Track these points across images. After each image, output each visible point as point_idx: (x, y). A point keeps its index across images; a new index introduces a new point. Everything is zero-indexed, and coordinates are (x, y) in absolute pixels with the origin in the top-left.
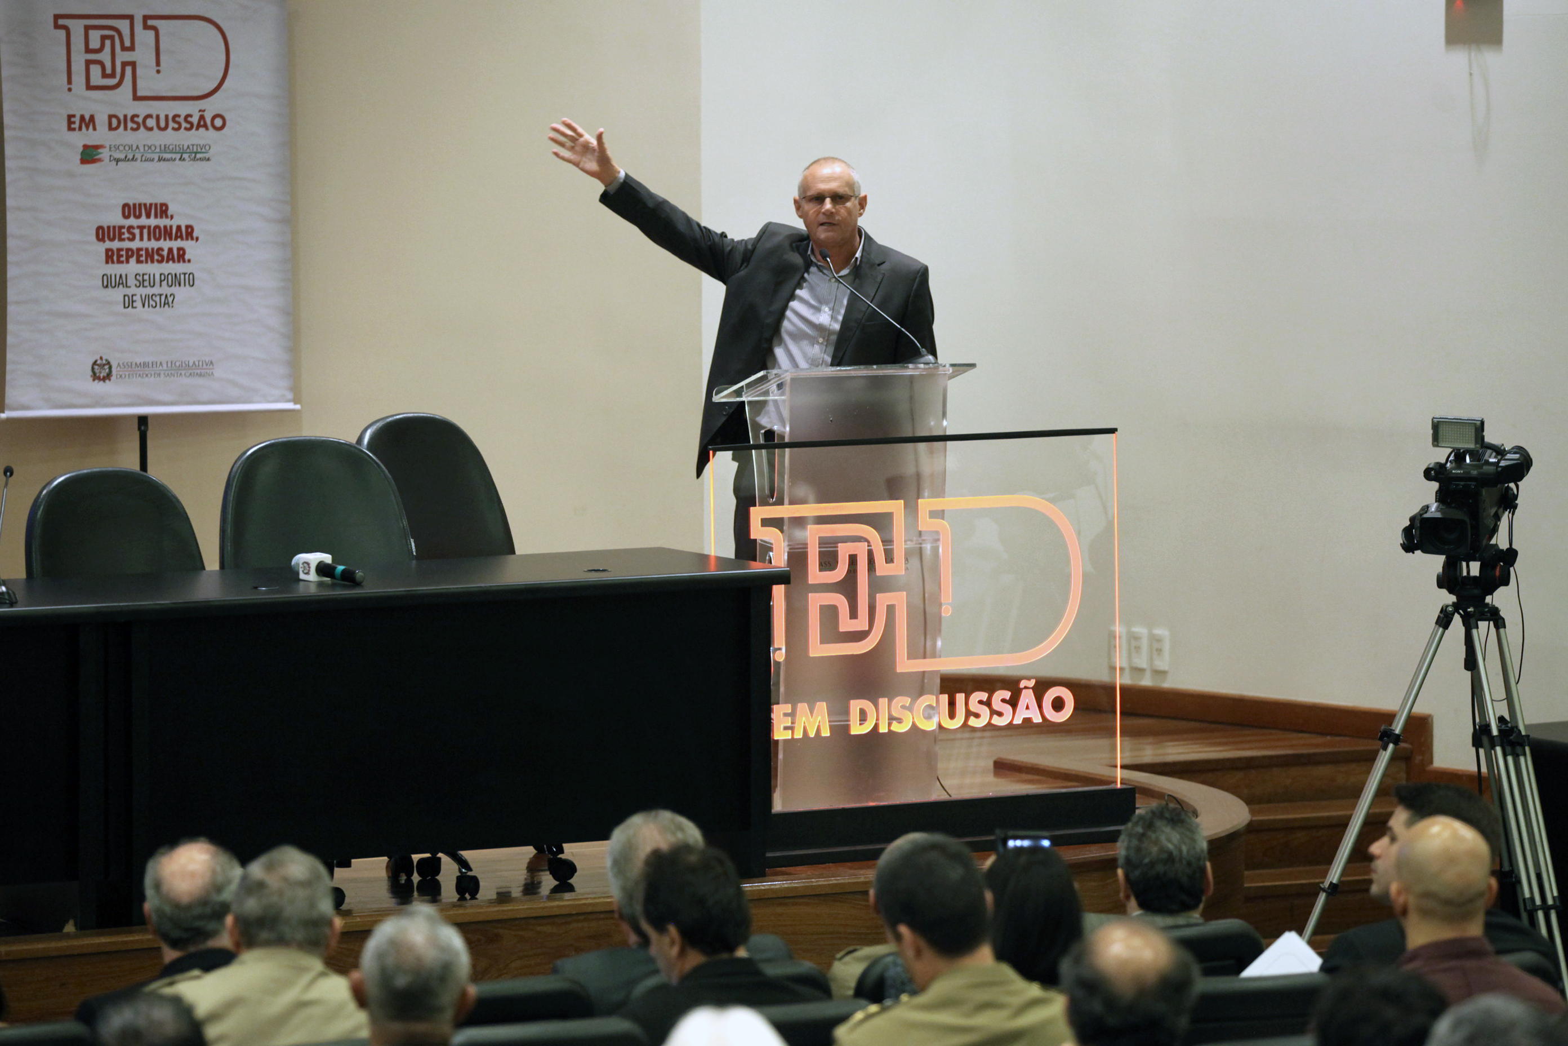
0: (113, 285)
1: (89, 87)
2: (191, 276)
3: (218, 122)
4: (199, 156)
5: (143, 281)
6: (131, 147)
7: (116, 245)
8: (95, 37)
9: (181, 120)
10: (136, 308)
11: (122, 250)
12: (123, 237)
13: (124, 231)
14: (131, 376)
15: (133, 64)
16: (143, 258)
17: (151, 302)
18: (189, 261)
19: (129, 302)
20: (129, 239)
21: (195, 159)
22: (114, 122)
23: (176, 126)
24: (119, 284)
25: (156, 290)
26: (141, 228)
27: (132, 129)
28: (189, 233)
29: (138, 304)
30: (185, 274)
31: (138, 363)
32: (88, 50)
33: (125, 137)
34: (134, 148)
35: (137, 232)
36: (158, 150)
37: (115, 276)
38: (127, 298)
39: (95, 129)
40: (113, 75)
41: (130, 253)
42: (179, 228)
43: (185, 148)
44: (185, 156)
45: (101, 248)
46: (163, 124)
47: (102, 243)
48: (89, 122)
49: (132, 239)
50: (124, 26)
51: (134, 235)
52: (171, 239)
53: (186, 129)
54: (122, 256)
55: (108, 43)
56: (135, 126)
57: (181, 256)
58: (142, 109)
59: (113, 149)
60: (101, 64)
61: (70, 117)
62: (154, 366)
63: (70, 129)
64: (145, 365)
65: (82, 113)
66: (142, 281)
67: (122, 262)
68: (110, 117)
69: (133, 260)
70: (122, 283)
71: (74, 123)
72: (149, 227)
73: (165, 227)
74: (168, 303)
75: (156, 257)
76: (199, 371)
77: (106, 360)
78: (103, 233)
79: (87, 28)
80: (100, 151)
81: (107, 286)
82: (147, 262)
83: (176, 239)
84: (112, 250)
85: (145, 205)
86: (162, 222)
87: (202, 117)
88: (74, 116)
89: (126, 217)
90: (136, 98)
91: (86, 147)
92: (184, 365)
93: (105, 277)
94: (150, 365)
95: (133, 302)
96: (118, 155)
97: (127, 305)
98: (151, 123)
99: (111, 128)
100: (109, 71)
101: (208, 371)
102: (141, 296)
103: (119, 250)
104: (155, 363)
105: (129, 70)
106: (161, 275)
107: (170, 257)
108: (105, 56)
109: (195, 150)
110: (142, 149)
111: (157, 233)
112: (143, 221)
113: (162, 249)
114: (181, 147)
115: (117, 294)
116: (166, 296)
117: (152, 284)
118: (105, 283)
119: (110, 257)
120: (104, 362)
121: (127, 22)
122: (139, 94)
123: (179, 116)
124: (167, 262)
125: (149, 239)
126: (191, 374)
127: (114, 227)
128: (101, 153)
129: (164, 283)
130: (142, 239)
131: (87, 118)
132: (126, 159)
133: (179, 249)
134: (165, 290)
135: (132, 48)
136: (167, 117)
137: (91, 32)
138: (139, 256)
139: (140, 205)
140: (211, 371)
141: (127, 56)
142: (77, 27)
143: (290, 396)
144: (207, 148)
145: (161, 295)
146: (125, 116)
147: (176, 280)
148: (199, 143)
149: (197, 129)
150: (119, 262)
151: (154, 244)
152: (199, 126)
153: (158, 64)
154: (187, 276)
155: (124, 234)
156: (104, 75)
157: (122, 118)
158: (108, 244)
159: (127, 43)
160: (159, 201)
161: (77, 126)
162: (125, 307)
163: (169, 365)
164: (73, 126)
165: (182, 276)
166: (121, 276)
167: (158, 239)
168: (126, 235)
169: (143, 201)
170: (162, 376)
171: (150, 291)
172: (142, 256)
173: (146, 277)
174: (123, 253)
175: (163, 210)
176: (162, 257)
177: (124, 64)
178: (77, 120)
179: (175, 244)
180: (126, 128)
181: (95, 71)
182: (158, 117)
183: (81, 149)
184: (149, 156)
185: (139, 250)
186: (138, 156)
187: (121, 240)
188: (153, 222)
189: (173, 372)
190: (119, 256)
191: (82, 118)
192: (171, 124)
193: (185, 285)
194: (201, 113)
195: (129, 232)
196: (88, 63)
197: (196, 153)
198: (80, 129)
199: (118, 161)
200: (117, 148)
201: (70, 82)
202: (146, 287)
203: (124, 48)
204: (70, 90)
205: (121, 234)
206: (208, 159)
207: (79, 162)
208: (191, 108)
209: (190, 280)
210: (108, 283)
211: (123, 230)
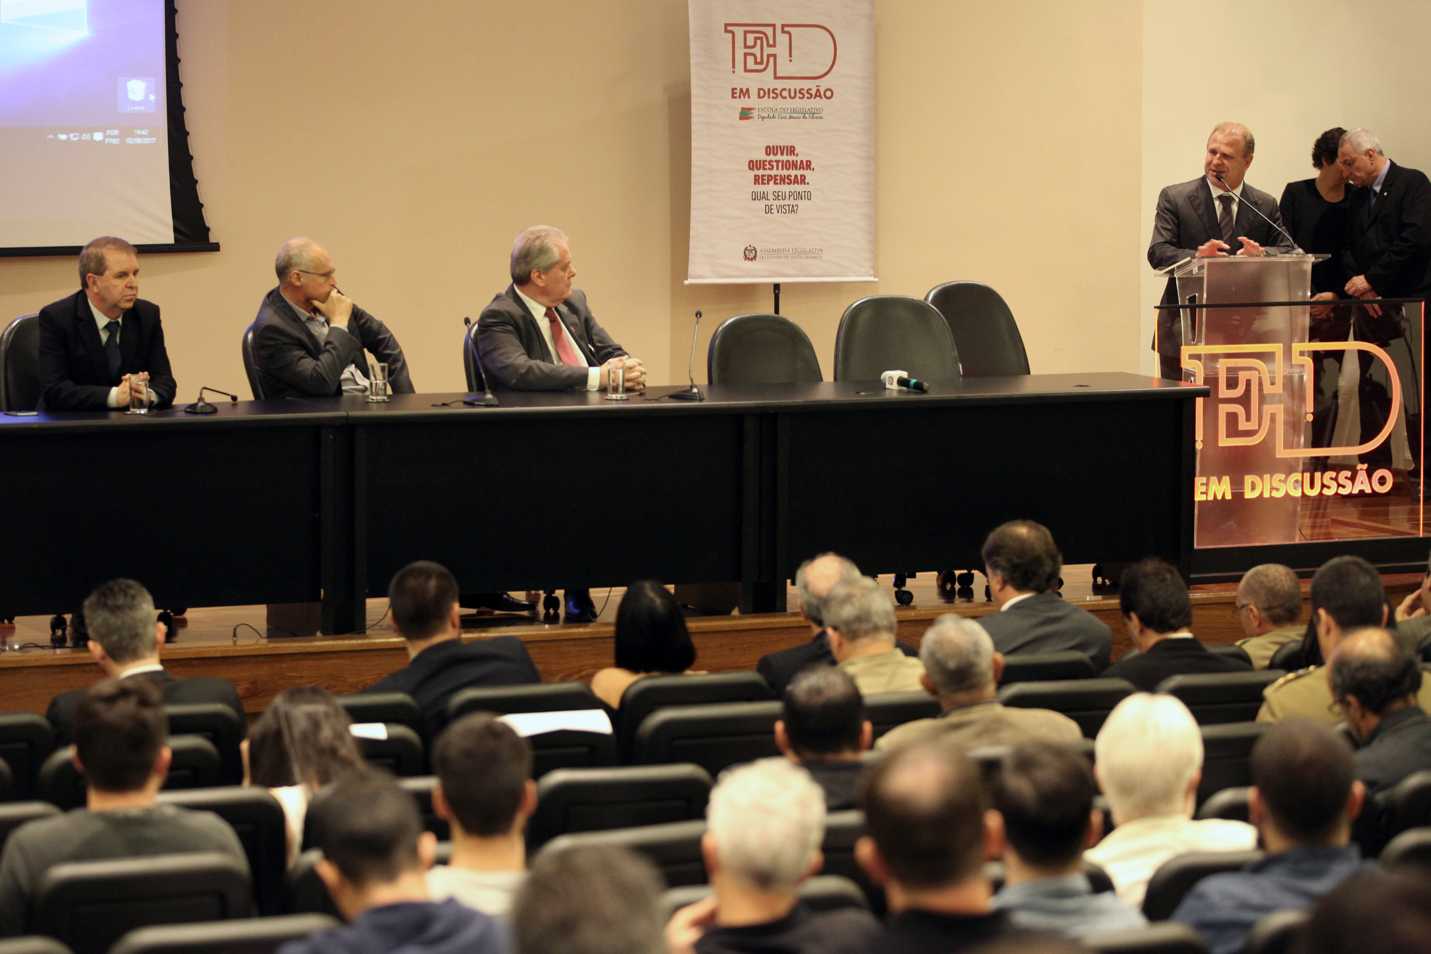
0: (759, 199)
1: (746, 70)
2: (809, 193)
3: (828, 94)
4: (815, 115)
5: (778, 196)
6: (772, 109)
7: (761, 172)
8: (751, 38)
9: (805, 92)
10: (773, 213)
11: (765, 176)
12: (766, 167)
13: (767, 163)
14: (769, 258)
15: (775, 56)
16: (778, 182)
17: (783, 210)
18: (808, 183)
19: (769, 210)
20: (769, 169)
21: (813, 118)
22: (762, 93)
23: (801, 96)
24: (763, 198)
25: (786, 202)
26: (777, 162)
27: (773, 98)
28: (809, 165)
29: (775, 211)
30: (805, 192)
31: (774, 250)
32: (746, 47)
33: (768, 103)
34: (774, 110)
35: (775, 164)
36: (789, 111)
37: (760, 192)
38: (767, 207)
39: (749, 97)
40: (761, 63)
41: (770, 178)
42: (802, 162)
43: (807, 110)
44: (807, 115)
45: (752, 174)
46: (793, 95)
47: (752, 171)
48: (745, 93)
49: (772, 169)
50: (769, 31)
51: (772, 166)
52: (796, 169)
53: (808, 98)
54: (765, 180)
55: (759, 42)
56: (775, 96)
57: (803, 180)
58: (780, 85)
59: (760, 110)
60: (754, 55)
61: (733, 89)
62: (784, 251)
63: (733, 97)
64: (779, 250)
65: (741, 87)
67: (765, 184)
68: (759, 90)
69: (772, 182)
70: (765, 197)
71: (736, 93)
72: (783, 161)
73: (793, 161)
74: (794, 211)
75: (787, 181)
76: (813, 255)
77: (754, 247)
78: (753, 165)
79: (746, 32)
80: (752, 111)
81: (755, 199)
82: (781, 184)
83: (800, 169)
84: (758, 176)
85: (780, 147)
86: (791, 158)
87: (818, 90)
88: (736, 89)
89: (768, 154)
90: (776, 77)
91: (743, 109)
92: (803, 251)
93: (754, 193)
94: (782, 251)
95: (771, 209)
96: (763, 114)
97: (767, 212)
98: (785, 94)
99: (759, 97)
100: (759, 60)
101: (819, 255)
102: (777, 206)
103: (763, 176)
104: (784, 250)
105: (772, 59)
106: (789, 192)
107: (796, 181)
108: (757, 51)
109: (813, 112)
110: (779, 110)
111: (788, 165)
112: (779, 157)
113: (791, 176)
114: (804, 109)
115: (761, 204)
116: (793, 206)
117: (784, 198)
118: (754, 197)
119: (757, 180)
120: (752, 248)
121: (771, 29)
122: (778, 75)
123: (803, 89)
124: (794, 184)
125: (782, 169)
126: (808, 257)
127: (760, 161)
128: (753, 113)
129: (792, 198)
130: (778, 169)
131: (744, 90)
132: (769, 117)
133: (801, 176)
134: (792, 202)
135: (774, 45)
136: (795, 90)
137: (748, 35)
138: (775, 180)
139: (777, 147)
140: (821, 255)
141: (771, 51)
142: (739, 32)
143: (872, 272)
144: (821, 110)
145: (789, 205)
146: (769, 89)
147: (799, 196)
148: (816, 107)
149: (815, 98)
150: (763, 183)
151: (786, 172)
152: (816, 96)
153: (791, 56)
154: (806, 193)
155: (766, 165)
156: (756, 63)
157: (767, 91)
158: (756, 172)
159: (771, 42)
160: (789, 145)
161: (737, 95)
162: (766, 213)
163: (794, 251)
164: (735, 95)
165: (803, 193)
166: (764, 193)
167: (788, 169)
168: (768, 166)
169: (779, 144)
170: (789, 258)
171: (782, 203)
172: (777, 180)
173: (780, 194)
174: (766, 178)
175: (792, 150)
176: (791, 180)
177: (769, 56)
178: (738, 91)
179: (799, 173)
180: (769, 97)
181: (750, 59)
182: (790, 90)
183: (740, 110)
184: (783, 115)
185: (776, 176)
186: (776, 115)
187: (764, 169)
188: (785, 158)
189: (796, 256)
190: (763, 180)
191: (741, 90)
192: (798, 95)
193: (805, 199)
194: (818, 88)
195: (770, 164)
196: (746, 55)
197: (814, 114)
198: (740, 97)
199: (763, 118)
200: (763, 110)
201: (734, 67)
202: (780, 200)
203: (769, 46)
204: (734, 72)
205: (764, 165)
206: (822, 118)
207: (738, 118)
208: (812, 85)
209: (808, 196)
210: (756, 197)
211: (766, 163)
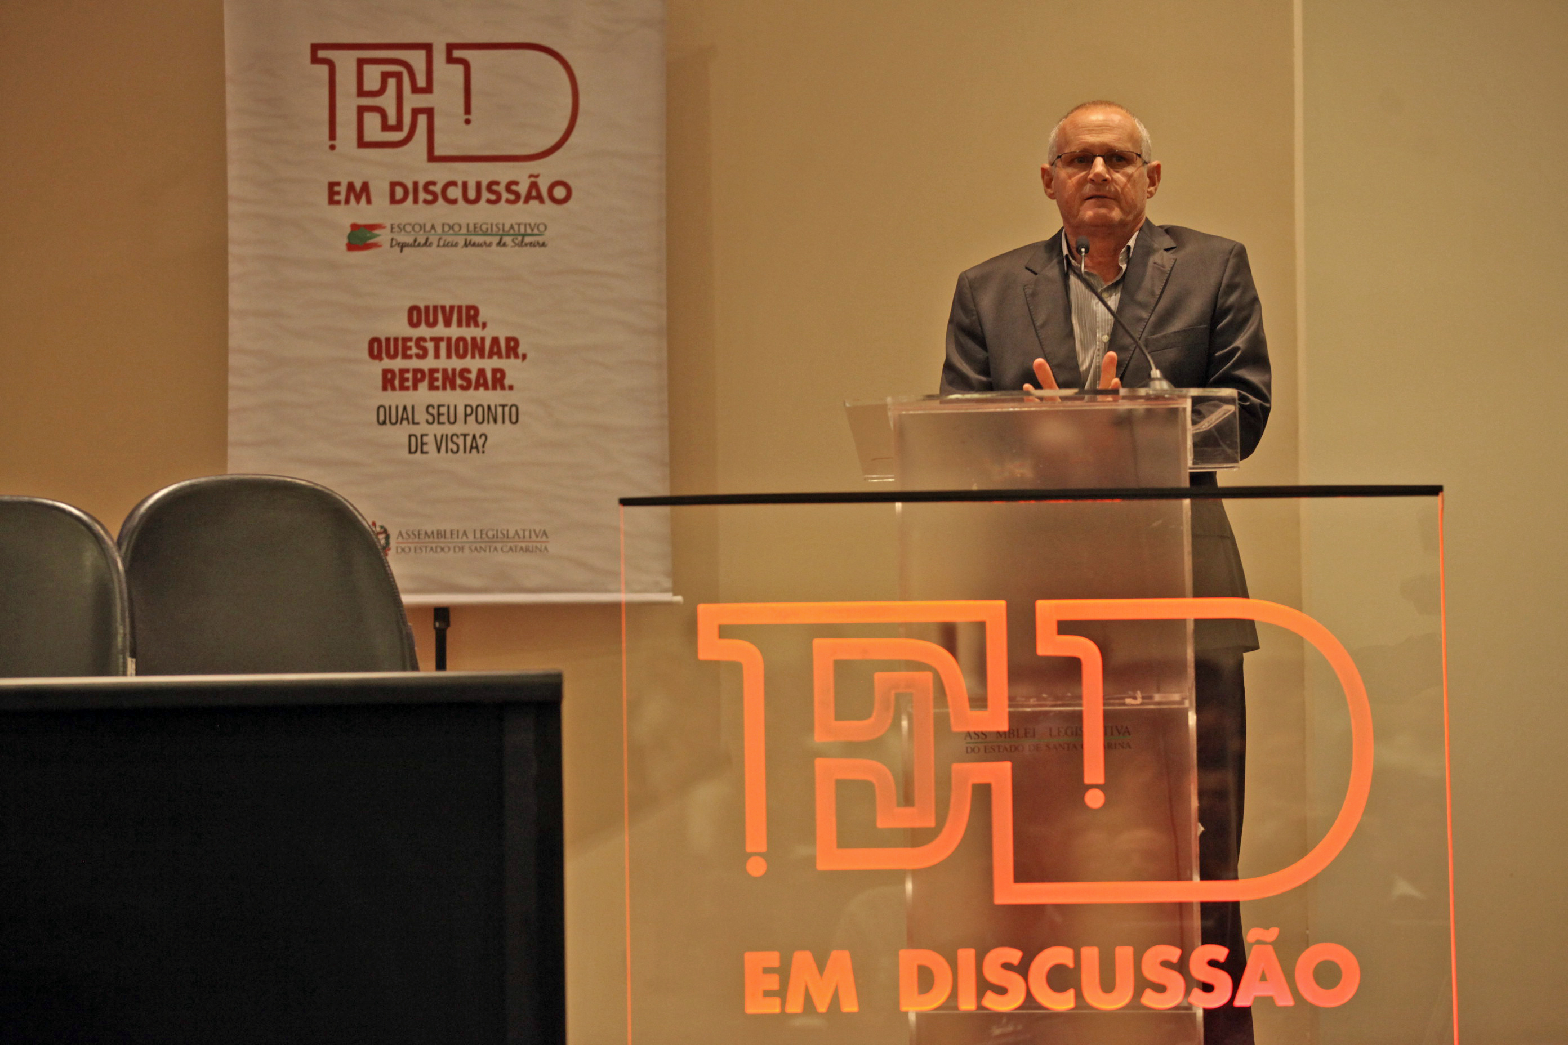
0: (394, 420)
1: (362, 143)
2: (514, 409)
3: (560, 192)
4: (527, 240)
5: (439, 414)
6: (423, 227)
7: (398, 364)
8: (373, 76)
9: (501, 189)
10: (427, 453)
11: (407, 371)
12: (409, 352)
13: (412, 344)
14: (418, 551)
15: (429, 112)
16: (439, 383)
17: (451, 445)
18: (511, 388)
19: (417, 445)
20: (418, 356)
21: (521, 244)
22: (399, 192)
23: (493, 197)
24: (402, 419)
25: (459, 428)
26: (437, 340)
27: (426, 202)
28: (512, 348)
29: (431, 448)
30: (503, 406)
31: (429, 533)
32: (361, 93)
33: (412, 213)
34: (428, 228)
35: (430, 346)
36: (464, 231)
37: (397, 407)
38: (413, 439)
39: (369, 201)
40: (398, 127)
41: (419, 376)
42: (495, 341)
43: (507, 228)
44: (507, 239)
45: (377, 368)
46: (472, 194)
47: (377, 362)
48: (361, 192)
49: (423, 356)
50: (417, 59)
51: (425, 351)
52: (482, 356)
53: (508, 201)
54: (407, 380)
55: (392, 82)
56: (430, 197)
57: (499, 380)
58: (441, 173)
59: (396, 229)
60: (382, 112)
61: (332, 185)
62: (455, 536)
63: (332, 201)
64: (441, 534)
65: (350, 180)
66: (436, 415)
67: (407, 388)
68: (393, 185)
69: (423, 386)
70: (407, 419)
71: (338, 193)
72: (449, 339)
73: (474, 339)
74: (477, 447)
75: (459, 382)
76: (524, 545)
77: (382, 527)
78: (378, 348)
79: (361, 63)
80: (377, 232)
81: (384, 423)
82: (444, 388)
83: (490, 356)
84: (392, 372)
85: (443, 308)
86: (469, 332)
87: (534, 185)
88: (338, 184)
89: (413, 324)
90: (432, 158)
91: (355, 227)
92: (500, 535)
93: (382, 410)
94: (448, 535)
95: (422, 444)
96: (402, 238)
97: (413, 449)
98: (454, 193)
99: (393, 201)
100: (392, 121)
101: (539, 545)
102: (435, 436)
103: (403, 371)
104: (455, 532)
105: (422, 120)
106: (466, 406)
107: (480, 381)
108: (388, 101)
109: (522, 231)
110: (439, 230)
111: (459, 348)
112: (440, 330)
113: (469, 371)
114: (501, 227)
115: (400, 434)
116: (474, 437)
117: (452, 419)
118: (382, 418)
119: (388, 380)
120: (378, 529)
121: (422, 53)
122: (438, 152)
123: (497, 183)
124: (477, 388)
125: (449, 356)
126: (511, 549)
127: (396, 340)
128: (378, 236)
129: (471, 419)
130: (437, 356)
131: (358, 186)
132: (415, 244)
133: (495, 371)
134: (472, 427)
135: (428, 89)
136: (479, 185)
137: (367, 68)
138: (432, 380)
139: (435, 308)
140: (544, 545)
141: (422, 101)
142: (346, 62)
143: (667, 583)
144: (542, 228)
145: (465, 436)
146: (416, 184)
147: (490, 415)
148: (528, 221)
149: (526, 201)
150: (403, 388)
151: (456, 364)
152: (528, 198)
153: (468, 110)
154: (507, 409)
155: (410, 348)
156: (386, 127)
157: (410, 186)
158: (387, 363)
159: (422, 82)
160: (464, 303)
161: (342, 197)
162: (410, 452)
163: (478, 535)
164: (336, 198)
165: (500, 409)
166: (405, 408)
167: (463, 356)
168: (414, 350)
169: (440, 302)
170: (467, 551)
171: (448, 429)
172: (437, 379)
173: (444, 410)
174: (409, 375)
175: (471, 315)
176: (468, 380)
177: (416, 112)
178: (343, 189)
179: (489, 364)
180: (416, 201)
181: (372, 121)
182: (465, 185)
183: (348, 230)
184: (449, 239)
185: (432, 371)
186: (433, 239)
187: (406, 356)
188: (454, 332)
189: (483, 545)
190: (403, 380)
191: (351, 186)
192: (486, 195)
193: (503, 422)
194: (533, 179)
195: (418, 346)
196: (361, 110)
197: (524, 236)
198: (347, 201)
199: (402, 246)
200: (402, 228)
201: (332, 136)
202: (443, 423)
203: (415, 90)
204: (333, 147)
205: (406, 348)
206: (543, 245)
207: (344, 248)
208: (520, 174)
209: (513, 415)
210: (385, 417)
211: (409, 344)
